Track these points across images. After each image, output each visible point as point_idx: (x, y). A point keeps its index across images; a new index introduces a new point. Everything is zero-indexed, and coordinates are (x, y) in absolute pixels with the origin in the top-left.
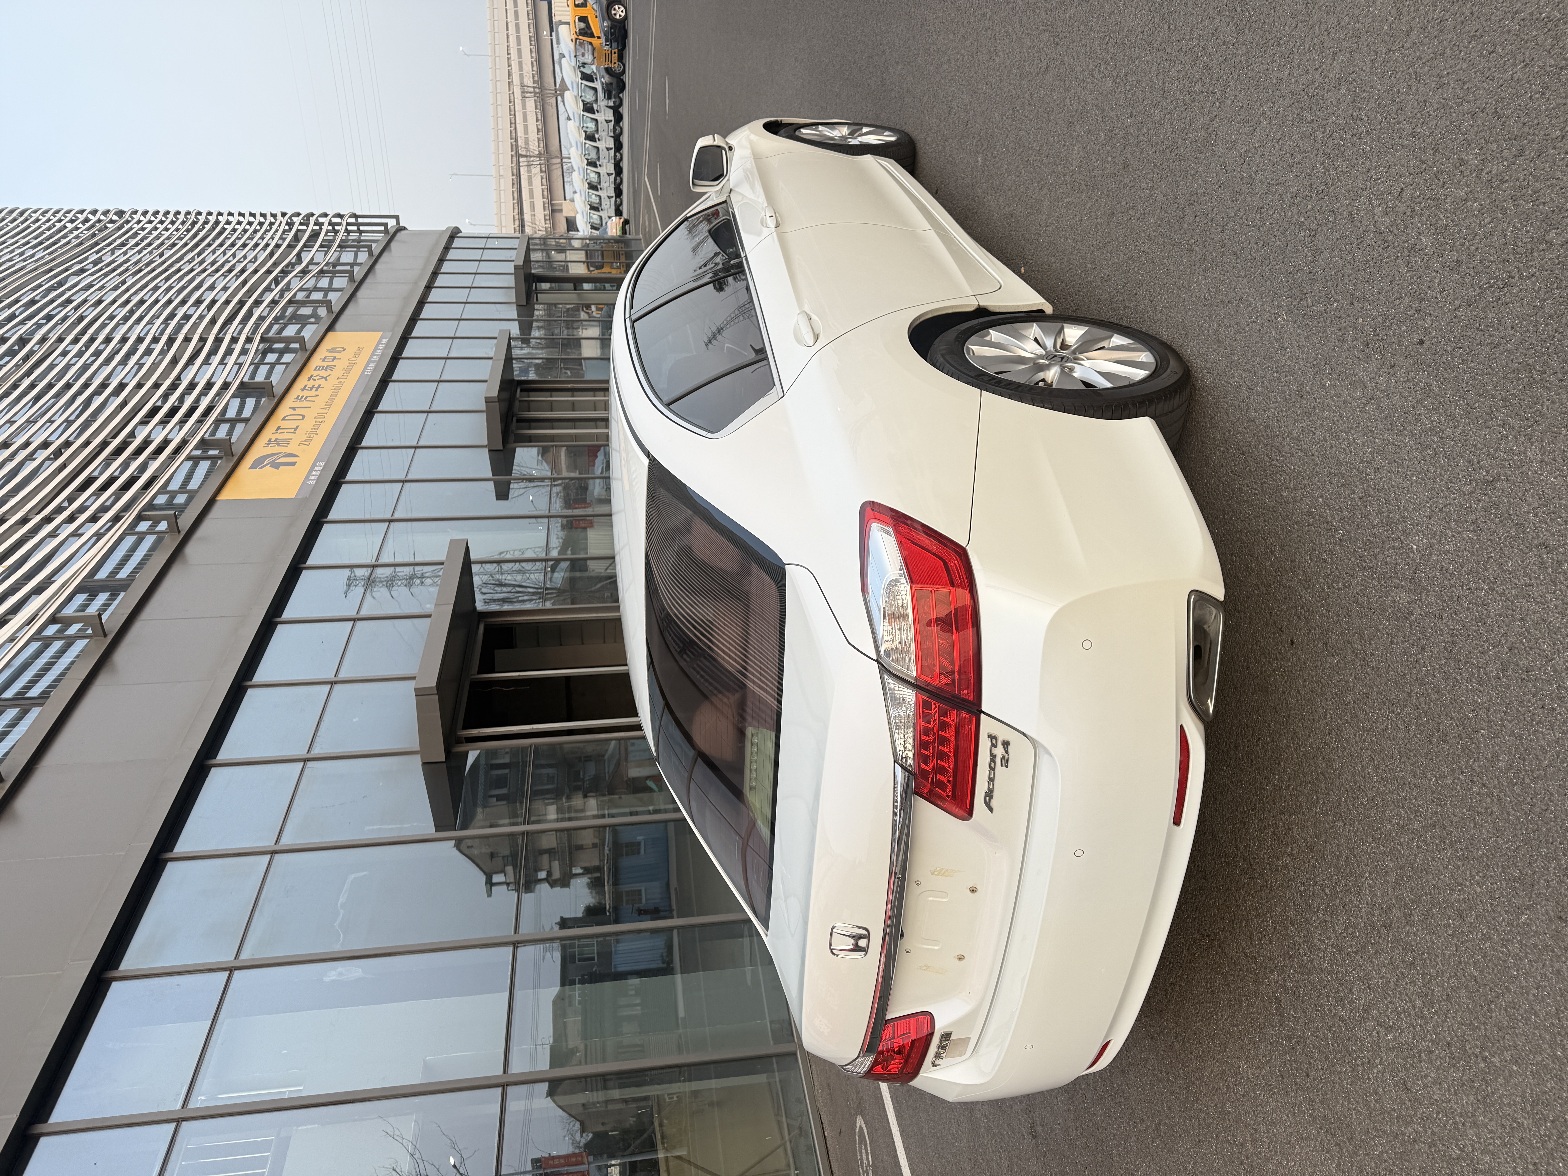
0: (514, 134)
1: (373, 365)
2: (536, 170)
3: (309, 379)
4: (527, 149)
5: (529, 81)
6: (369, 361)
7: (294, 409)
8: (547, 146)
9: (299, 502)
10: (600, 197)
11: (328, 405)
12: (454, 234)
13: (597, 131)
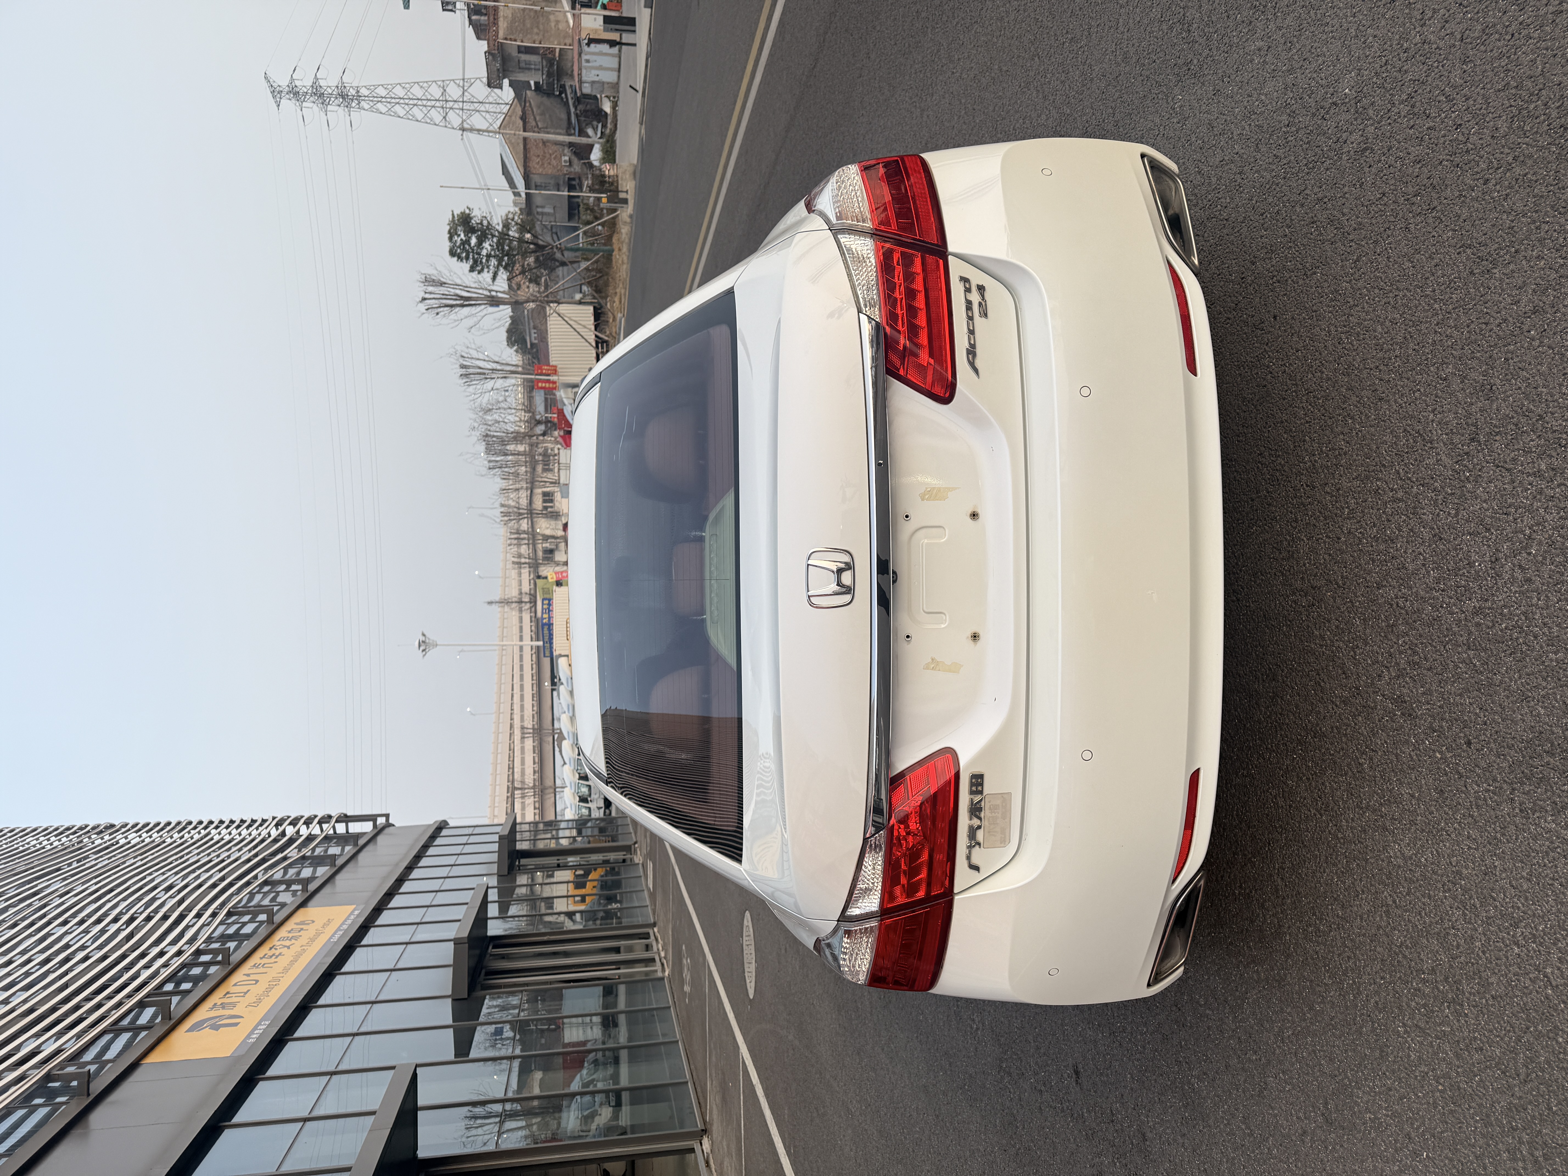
0: (511, 778)
1: (341, 933)
3: (271, 949)
4: (523, 782)
5: (529, 724)
6: (338, 929)
7: (248, 975)
8: (541, 778)
9: (235, 1059)
10: (590, 808)
11: (286, 970)
12: (441, 826)
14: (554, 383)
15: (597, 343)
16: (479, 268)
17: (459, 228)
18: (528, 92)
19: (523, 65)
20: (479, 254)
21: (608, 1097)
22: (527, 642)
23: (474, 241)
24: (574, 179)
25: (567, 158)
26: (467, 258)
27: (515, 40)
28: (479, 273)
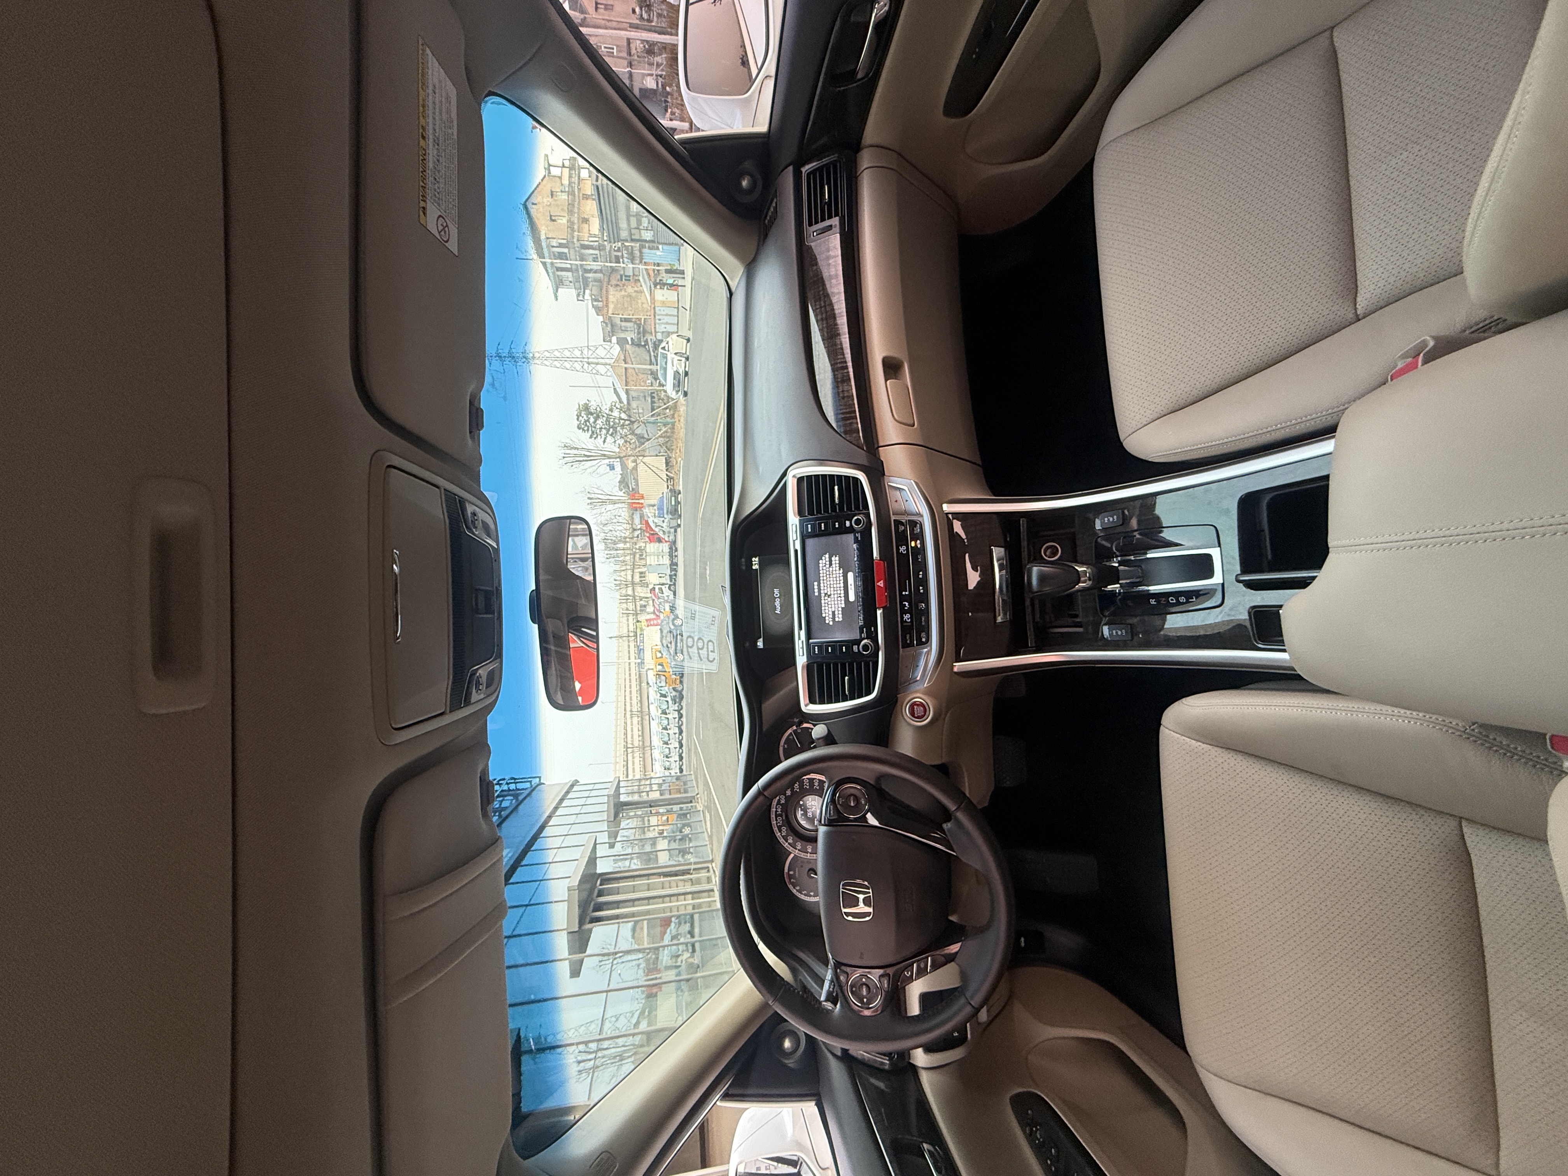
2: (637, 755)
4: (632, 744)
12: (575, 783)
13: (668, 724)
14: (642, 504)
15: (667, 480)
16: (595, 436)
17: (583, 412)
18: (627, 346)
19: (623, 328)
20: (595, 428)
21: (687, 946)
22: (633, 660)
23: (592, 420)
24: (654, 393)
25: (650, 381)
26: (588, 430)
27: (619, 314)
28: (595, 438)
